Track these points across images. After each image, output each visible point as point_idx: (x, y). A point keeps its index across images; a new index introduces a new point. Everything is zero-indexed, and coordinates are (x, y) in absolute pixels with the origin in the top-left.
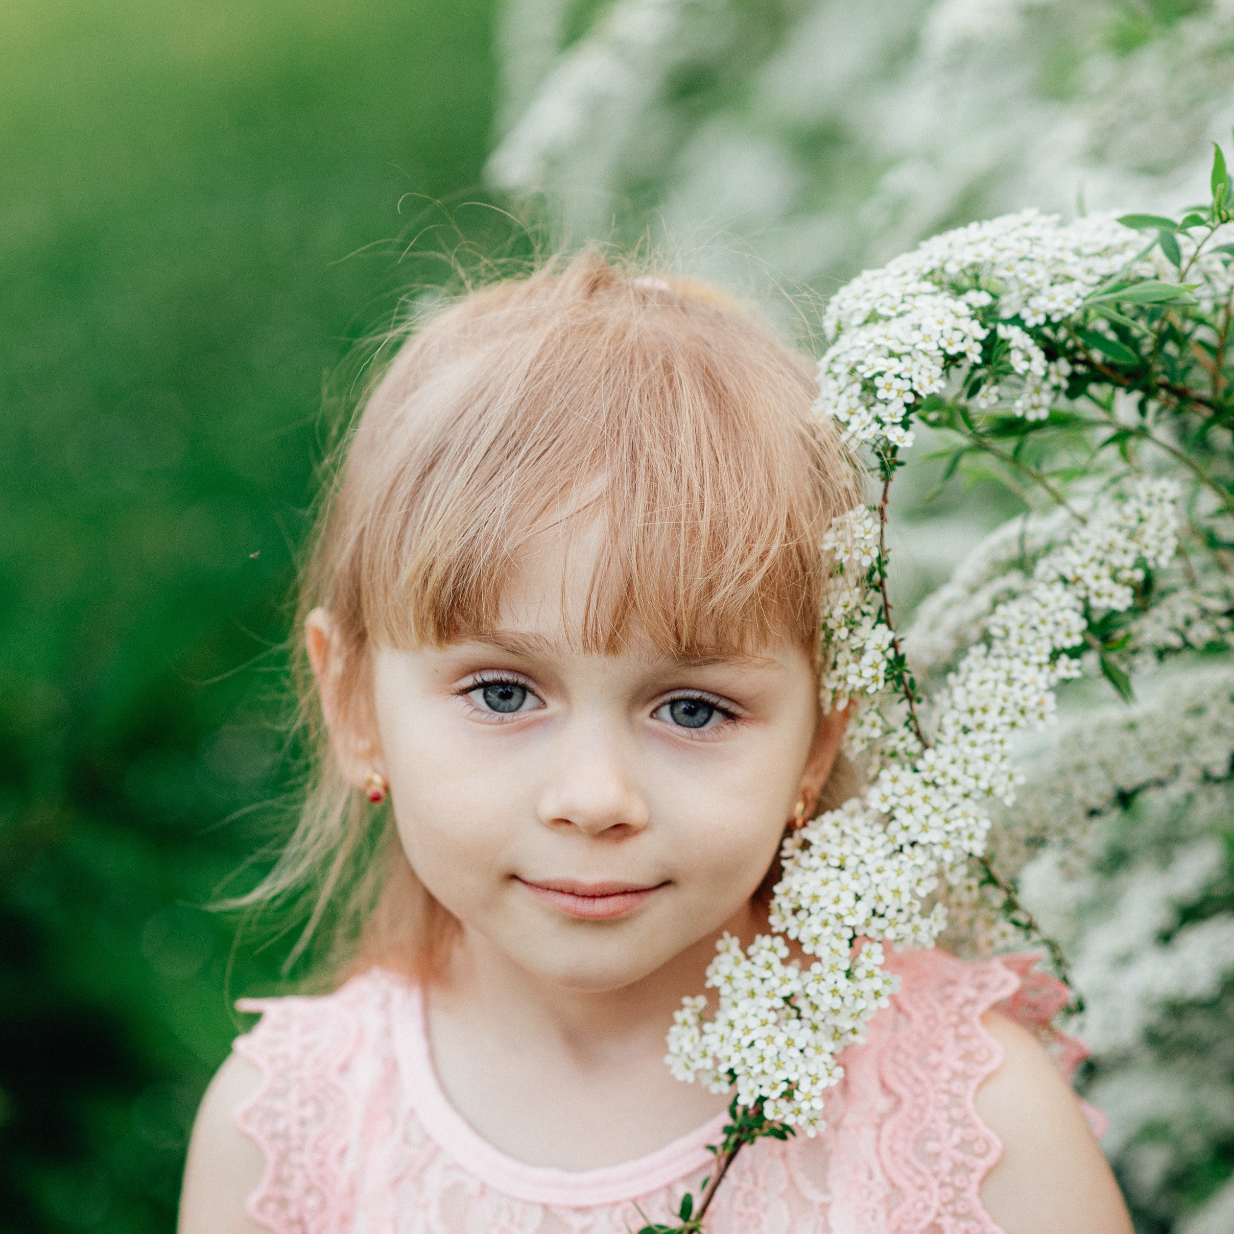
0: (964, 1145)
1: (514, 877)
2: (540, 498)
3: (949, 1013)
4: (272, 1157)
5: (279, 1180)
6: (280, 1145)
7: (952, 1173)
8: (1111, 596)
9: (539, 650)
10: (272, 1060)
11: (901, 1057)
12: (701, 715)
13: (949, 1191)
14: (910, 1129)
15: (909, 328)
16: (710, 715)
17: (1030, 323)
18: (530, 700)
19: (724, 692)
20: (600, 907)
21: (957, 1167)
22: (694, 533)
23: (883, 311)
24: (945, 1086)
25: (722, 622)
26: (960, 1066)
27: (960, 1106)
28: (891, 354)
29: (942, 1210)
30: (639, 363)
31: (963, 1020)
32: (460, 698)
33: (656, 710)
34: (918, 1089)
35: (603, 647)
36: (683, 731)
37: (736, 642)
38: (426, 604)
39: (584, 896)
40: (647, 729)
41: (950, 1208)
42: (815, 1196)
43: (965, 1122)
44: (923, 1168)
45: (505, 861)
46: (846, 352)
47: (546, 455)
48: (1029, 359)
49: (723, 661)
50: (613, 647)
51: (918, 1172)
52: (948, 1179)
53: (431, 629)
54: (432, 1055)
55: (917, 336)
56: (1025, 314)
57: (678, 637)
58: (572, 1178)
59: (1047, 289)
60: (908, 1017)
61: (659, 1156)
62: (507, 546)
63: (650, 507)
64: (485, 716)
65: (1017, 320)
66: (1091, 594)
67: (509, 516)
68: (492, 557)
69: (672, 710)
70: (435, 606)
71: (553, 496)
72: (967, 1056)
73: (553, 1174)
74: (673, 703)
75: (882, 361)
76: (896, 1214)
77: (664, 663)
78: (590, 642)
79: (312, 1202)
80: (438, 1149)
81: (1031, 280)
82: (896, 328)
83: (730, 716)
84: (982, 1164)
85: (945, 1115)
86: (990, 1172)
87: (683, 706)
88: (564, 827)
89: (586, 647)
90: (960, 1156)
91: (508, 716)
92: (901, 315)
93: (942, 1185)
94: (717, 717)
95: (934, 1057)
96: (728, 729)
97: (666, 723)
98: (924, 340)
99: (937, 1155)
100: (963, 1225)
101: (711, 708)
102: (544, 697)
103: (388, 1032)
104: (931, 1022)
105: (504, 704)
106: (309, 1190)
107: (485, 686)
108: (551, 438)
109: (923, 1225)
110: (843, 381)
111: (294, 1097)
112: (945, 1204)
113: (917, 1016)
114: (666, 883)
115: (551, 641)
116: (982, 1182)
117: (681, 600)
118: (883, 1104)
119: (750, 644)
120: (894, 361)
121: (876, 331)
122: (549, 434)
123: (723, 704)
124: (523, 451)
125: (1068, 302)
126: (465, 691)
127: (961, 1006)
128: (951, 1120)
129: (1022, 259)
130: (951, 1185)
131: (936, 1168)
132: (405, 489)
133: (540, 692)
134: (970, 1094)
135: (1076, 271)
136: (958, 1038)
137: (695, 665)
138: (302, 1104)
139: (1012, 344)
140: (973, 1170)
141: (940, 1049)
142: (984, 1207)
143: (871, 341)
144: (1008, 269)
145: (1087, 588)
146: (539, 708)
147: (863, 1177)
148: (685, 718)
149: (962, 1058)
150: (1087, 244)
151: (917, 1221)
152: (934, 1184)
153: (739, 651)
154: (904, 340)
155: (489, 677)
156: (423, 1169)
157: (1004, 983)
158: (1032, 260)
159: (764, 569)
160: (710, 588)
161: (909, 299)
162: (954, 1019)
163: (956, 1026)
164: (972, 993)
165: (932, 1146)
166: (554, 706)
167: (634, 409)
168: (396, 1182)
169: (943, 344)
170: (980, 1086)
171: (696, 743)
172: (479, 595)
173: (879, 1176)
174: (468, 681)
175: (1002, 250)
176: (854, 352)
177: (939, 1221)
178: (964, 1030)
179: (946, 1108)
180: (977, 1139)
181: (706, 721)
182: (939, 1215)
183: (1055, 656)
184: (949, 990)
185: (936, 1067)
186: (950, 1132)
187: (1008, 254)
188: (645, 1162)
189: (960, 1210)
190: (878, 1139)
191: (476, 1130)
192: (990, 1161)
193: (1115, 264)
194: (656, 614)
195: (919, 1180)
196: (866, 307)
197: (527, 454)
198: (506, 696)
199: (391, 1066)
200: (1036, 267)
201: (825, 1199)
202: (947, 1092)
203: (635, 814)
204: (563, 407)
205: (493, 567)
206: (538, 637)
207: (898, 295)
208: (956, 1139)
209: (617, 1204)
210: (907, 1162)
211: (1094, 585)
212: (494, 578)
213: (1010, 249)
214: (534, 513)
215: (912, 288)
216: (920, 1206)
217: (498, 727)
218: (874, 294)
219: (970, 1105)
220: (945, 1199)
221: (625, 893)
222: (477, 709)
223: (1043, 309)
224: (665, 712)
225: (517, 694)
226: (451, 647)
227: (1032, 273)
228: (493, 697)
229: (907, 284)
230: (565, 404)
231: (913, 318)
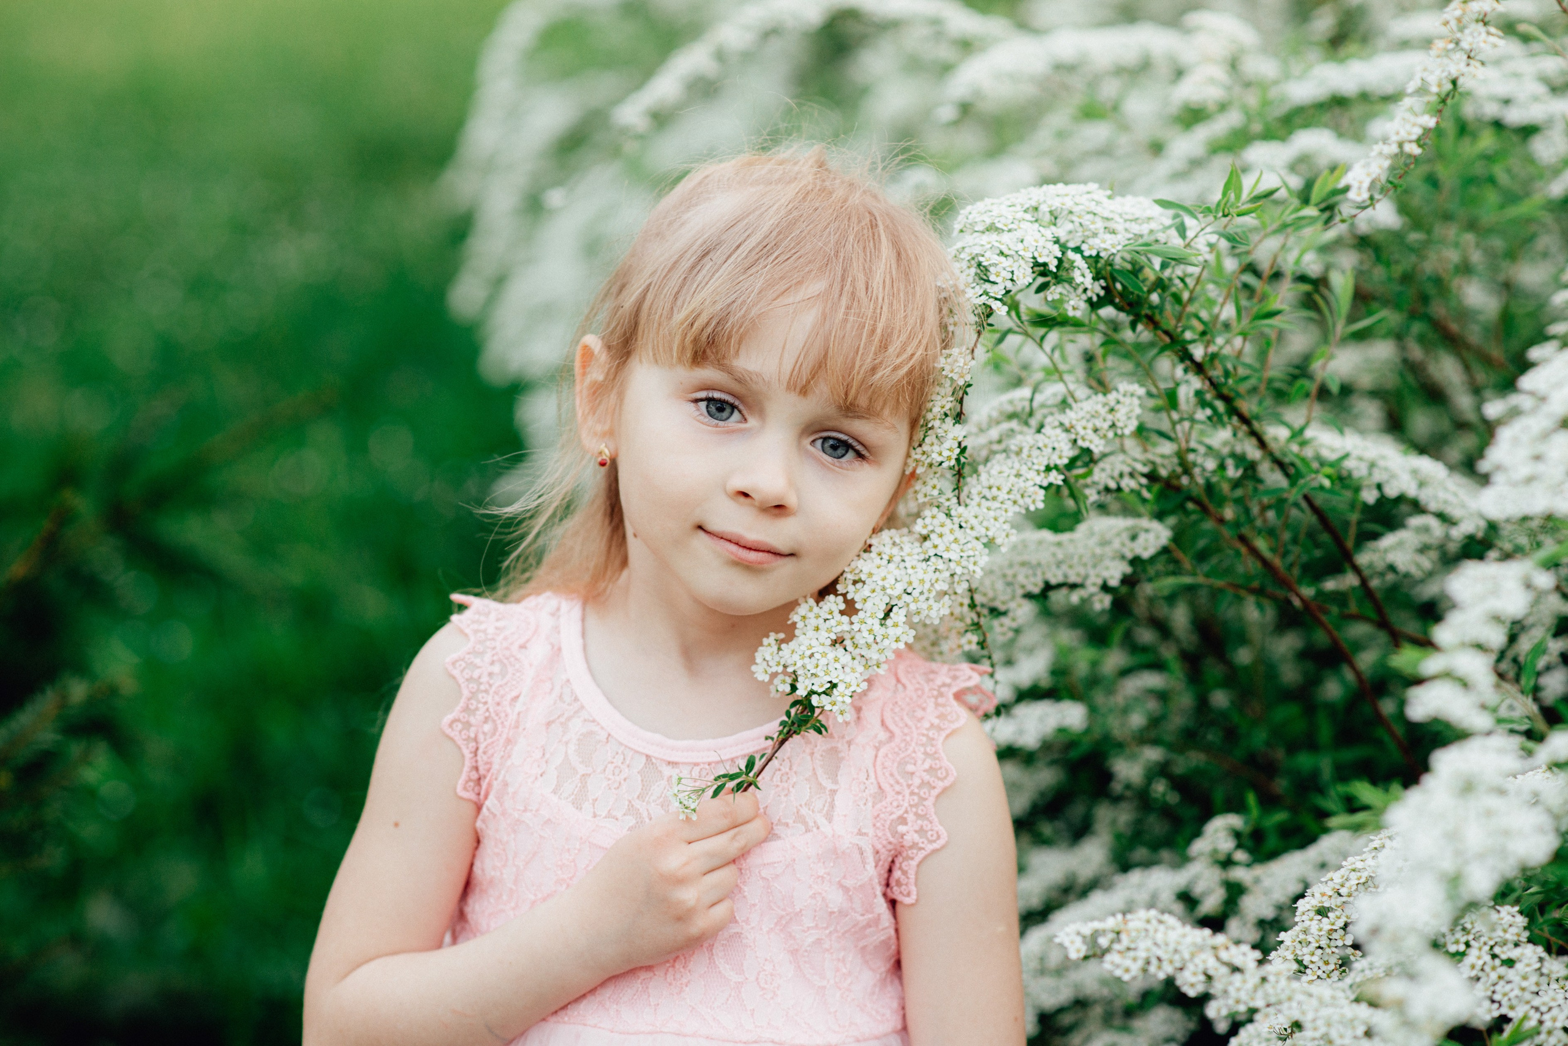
0: (931, 770)
1: (700, 527)
2: (782, 286)
3: (931, 689)
4: (466, 693)
5: (466, 709)
6: (473, 686)
7: (919, 787)
8: (1091, 442)
9: (756, 383)
10: (476, 632)
11: (897, 710)
12: (840, 451)
13: (916, 798)
14: (898, 754)
15: (1015, 240)
16: (847, 452)
17: (1087, 254)
18: (736, 415)
19: (861, 439)
20: (753, 556)
21: (923, 784)
22: (873, 331)
23: (999, 225)
24: (925, 732)
25: (875, 393)
26: (936, 721)
27: (932, 746)
28: (1002, 253)
29: (909, 809)
30: (854, 219)
31: (941, 695)
32: (692, 404)
33: (813, 441)
34: (906, 730)
35: (798, 389)
36: (829, 459)
37: (879, 409)
38: (689, 338)
39: (744, 547)
40: (807, 451)
41: (914, 810)
42: (829, 785)
43: (934, 756)
44: (901, 781)
45: (698, 516)
46: (970, 246)
47: (789, 261)
48: (1083, 276)
49: (867, 418)
50: (804, 391)
51: (898, 782)
52: (916, 791)
53: (689, 354)
54: (585, 648)
55: (1020, 246)
56: (1084, 247)
57: (846, 394)
58: (671, 742)
59: (1101, 235)
60: (904, 687)
61: (730, 740)
62: (754, 312)
63: (848, 308)
64: (707, 420)
65: (1078, 250)
66: (1079, 437)
67: (760, 292)
68: (744, 316)
69: (823, 443)
70: (695, 341)
71: (791, 287)
72: (942, 717)
73: (658, 737)
74: (825, 439)
75: (996, 257)
76: (878, 806)
77: (832, 411)
78: (791, 386)
79: (487, 728)
80: (582, 707)
81: (1092, 227)
82: (1006, 238)
83: (860, 456)
84: (940, 785)
85: (922, 749)
86: (945, 790)
87: (831, 442)
88: (742, 499)
89: (788, 388)
90: (927, 777)
91: (721, 423)
92: (1010, 231)
93: (912, 793)
94: (851, 454)
95: (919, 713)
96: (857, 464)
97: (816, 451)
98: (1024, 250)
99: (913, 773)
100: (920, 822)
101: (848, 447)
102: (747, 416)
103: (557, 629)
104: (920, 692)
105: (718, 414)
106: (486, 720)
107: (709, 400)
108: (793, 251)
109: (894, 816)
110: (965, 264)
111: (488, 658)
112: (911, 806)
113: (910, 687)
114: (792, 555)
115: (766, 379)
116: (938, 797)
117: (855, 371)
118: (883, 735)
119: (886, 412)
120: (1003, 259)
121: (993, 237)
122: (793, 248)
123: (859, 447)
124: (775, 254)
125: (1113, 246)
126: (696, 401)
127: (940, 687)
128: (926, 753)
129: (1088, 213)
130: (918, 794)
131: (910, 782)
132: (686, 264)
133: (745, 412)
134: (941, 739)
135: (1120, 227)
136: (937, 705)
137: (851, 417)
138: (492, 663)
139: (1075, 264)
140: (934, 788)
141: (924, 709)
142: (936, 813)
143: (989, 243)
144: (1079, 217)
145: (1077, 434)
146: (741, 422)
147: (863, 777)
148: (830, 451)
149: (938, 717)
150: (1126, 214)
151: (892, 813)
152: (907, 792)
153: (878, 415)
154: (1011, 247)
155: (717, 395)
156: (569, 719)
157: (970, 678)
158: (1095, 214)
159: (910, 365)
160: (874, 370)
161: (1016, 222)
162: (935, 693)
163: (936, 698)
164: (948, 681)
165: (910, 768)
166: (753, 422)
167: (849, 247)
168: (549, 724)
169: (1036, 255)
170: (948, 736)
171: (837, 469)
172: (729, 338)
173: (872, 779)
174: (703, 394)
175: (1077, 204)
176: (976, 247)
177: (905, 815)
178: (941, 700)
179: (923, 745)
180: (940, 768)
181: (843, 456)
182: (906, 812)
183: (1048, 469)
184: (932, 676)
185: (920, 720)
186: (924, 761)
187: (1081, 207)
188: (721, 741)
189: (920, 812)
190: (876, 756)
191: (610, 700)
192: (947, 783)
193: (1144, 229)
194: (838, 377)
195: (897, 788)
196: (988, 221)
197: (776, 258)
198: (721, 410)
199: (557, 651)
200: (1097, 219)
201: (834, 787)
202: (927, 736)
203: (791, 501)
204: (804, 234)
205: (743, 323)
206: (758, 375)
207: (1010, 217)
208: (926, 766)
209: (696, 764)
210: (892, 775)
211: (1082, 432)
212: (742, 330)
213: (1082, 204)
214: (775, 295)
215: (1020, 215)
216: (895, 804)
217: (714, 429)
218: (995, 213)
219: (940, 746)
220: (912, 803)
221: (769, 552)
222: (701, 414)
223: (1097, 247)
224: (819, 442)
225: (728, 410)
226: (697, 369)
227: (1093, 223)
228: (713, 409)
229: (1017, 212)
230: (806, 232)
231: (1018, 234)
